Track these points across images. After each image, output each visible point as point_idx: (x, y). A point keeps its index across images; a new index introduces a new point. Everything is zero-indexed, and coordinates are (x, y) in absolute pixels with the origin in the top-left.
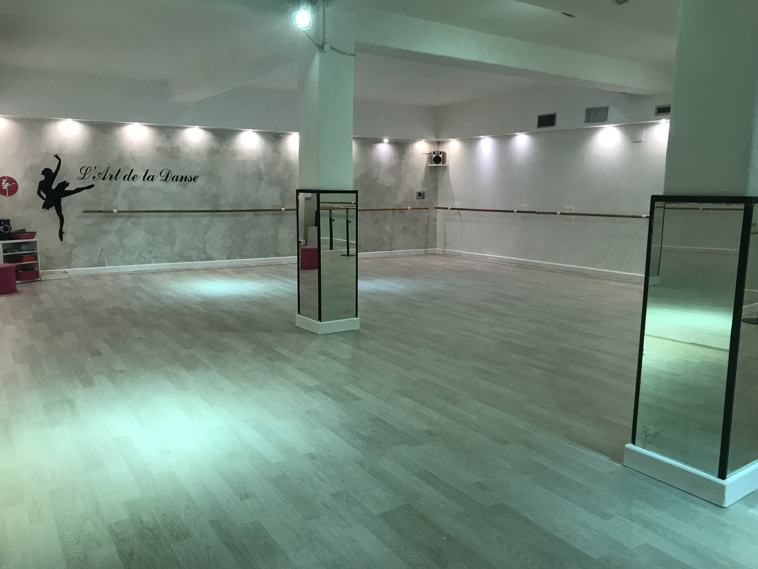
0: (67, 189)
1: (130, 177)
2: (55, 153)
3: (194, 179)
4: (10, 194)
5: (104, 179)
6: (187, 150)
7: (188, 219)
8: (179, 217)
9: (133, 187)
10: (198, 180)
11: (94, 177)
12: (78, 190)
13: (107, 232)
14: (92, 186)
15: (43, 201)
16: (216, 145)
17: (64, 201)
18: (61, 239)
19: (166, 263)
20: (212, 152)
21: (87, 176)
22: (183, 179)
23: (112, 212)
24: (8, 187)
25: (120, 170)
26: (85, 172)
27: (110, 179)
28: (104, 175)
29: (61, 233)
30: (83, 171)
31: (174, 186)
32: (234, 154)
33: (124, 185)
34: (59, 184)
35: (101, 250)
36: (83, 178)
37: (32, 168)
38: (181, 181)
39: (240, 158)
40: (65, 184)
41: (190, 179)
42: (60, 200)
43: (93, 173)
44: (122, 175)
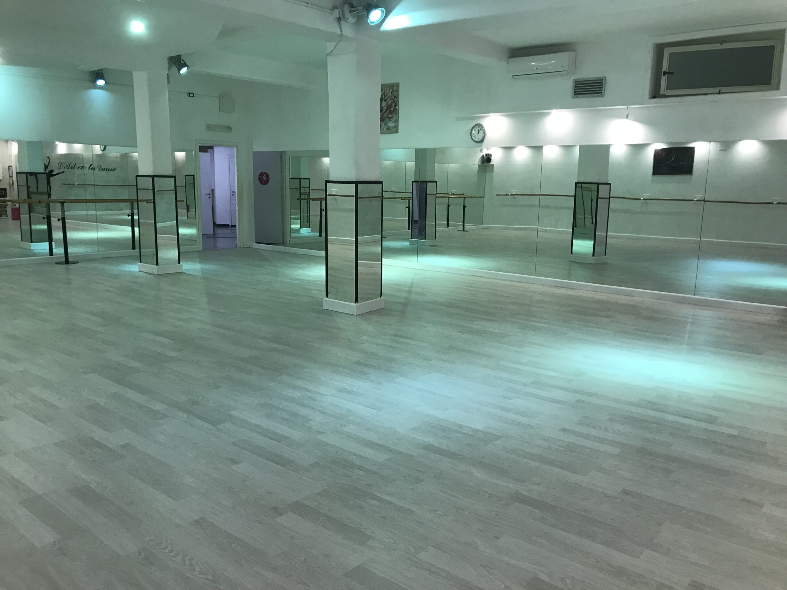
0: (53, 173)
3: (114, 170)
5: (68, 168)
9: (83, 173)
10: (116, 170)
11: (64, 168)
12: (58, 174)
14: (63, 172)
17: (51, 179)
21: (61, 167)
22: (108, 170)
23: (74, 184)
25: (76, 164)
26: (61, 164)
27: (72, 168)
28: (68, 166)
31: (103, 173)
33: (78, 172)
34: (49, 171)
36: (60, 168)
38: (106, 170)
40: (52, 171)
41: (111, 170)
43: (64, 165)
44: (77, 166)
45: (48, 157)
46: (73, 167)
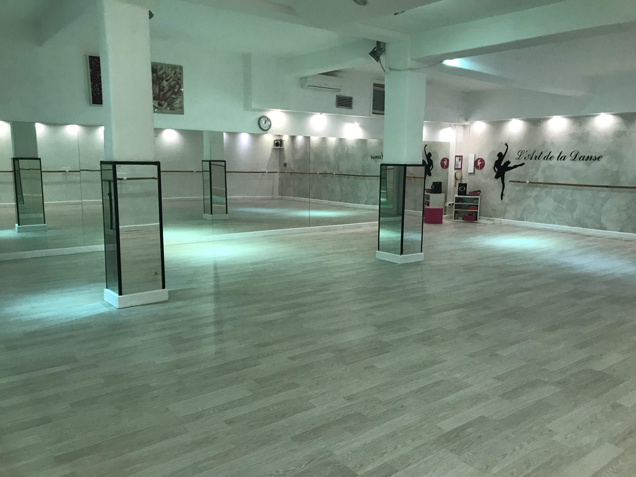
0: (509, 166)
1: (549, 157)
2: (506, 142)
3: (598, 159)
4: (480, 169)
6: (595, 134)
7: (588, 192)
8: (581, 190)
9: (549, 165)
10: (601, 160)
11: (525, 158)
12: (515, 167)
13: (528, 197)
15: (496, 173)
16: (624, 128)
17: (507, 173)
18: (502, 199)
19: (566, 225)
20: (619, 134)
21: (521, 157)
22: (589, 158)
24: (480, 164)
25: (542, 152)
27: (535, 159)
28: (531, 156)
29: (502, 195)
30: (519, 154)
33: (544, 163)
34: (505, 163)
35: (523, 210)
37: (493, 152)
40: (508, 163)
41: (594, 159)
42: (504, 173)
43: (525, 155)
44: (543, 156)
45: (506, 144)
46: (538, 156)
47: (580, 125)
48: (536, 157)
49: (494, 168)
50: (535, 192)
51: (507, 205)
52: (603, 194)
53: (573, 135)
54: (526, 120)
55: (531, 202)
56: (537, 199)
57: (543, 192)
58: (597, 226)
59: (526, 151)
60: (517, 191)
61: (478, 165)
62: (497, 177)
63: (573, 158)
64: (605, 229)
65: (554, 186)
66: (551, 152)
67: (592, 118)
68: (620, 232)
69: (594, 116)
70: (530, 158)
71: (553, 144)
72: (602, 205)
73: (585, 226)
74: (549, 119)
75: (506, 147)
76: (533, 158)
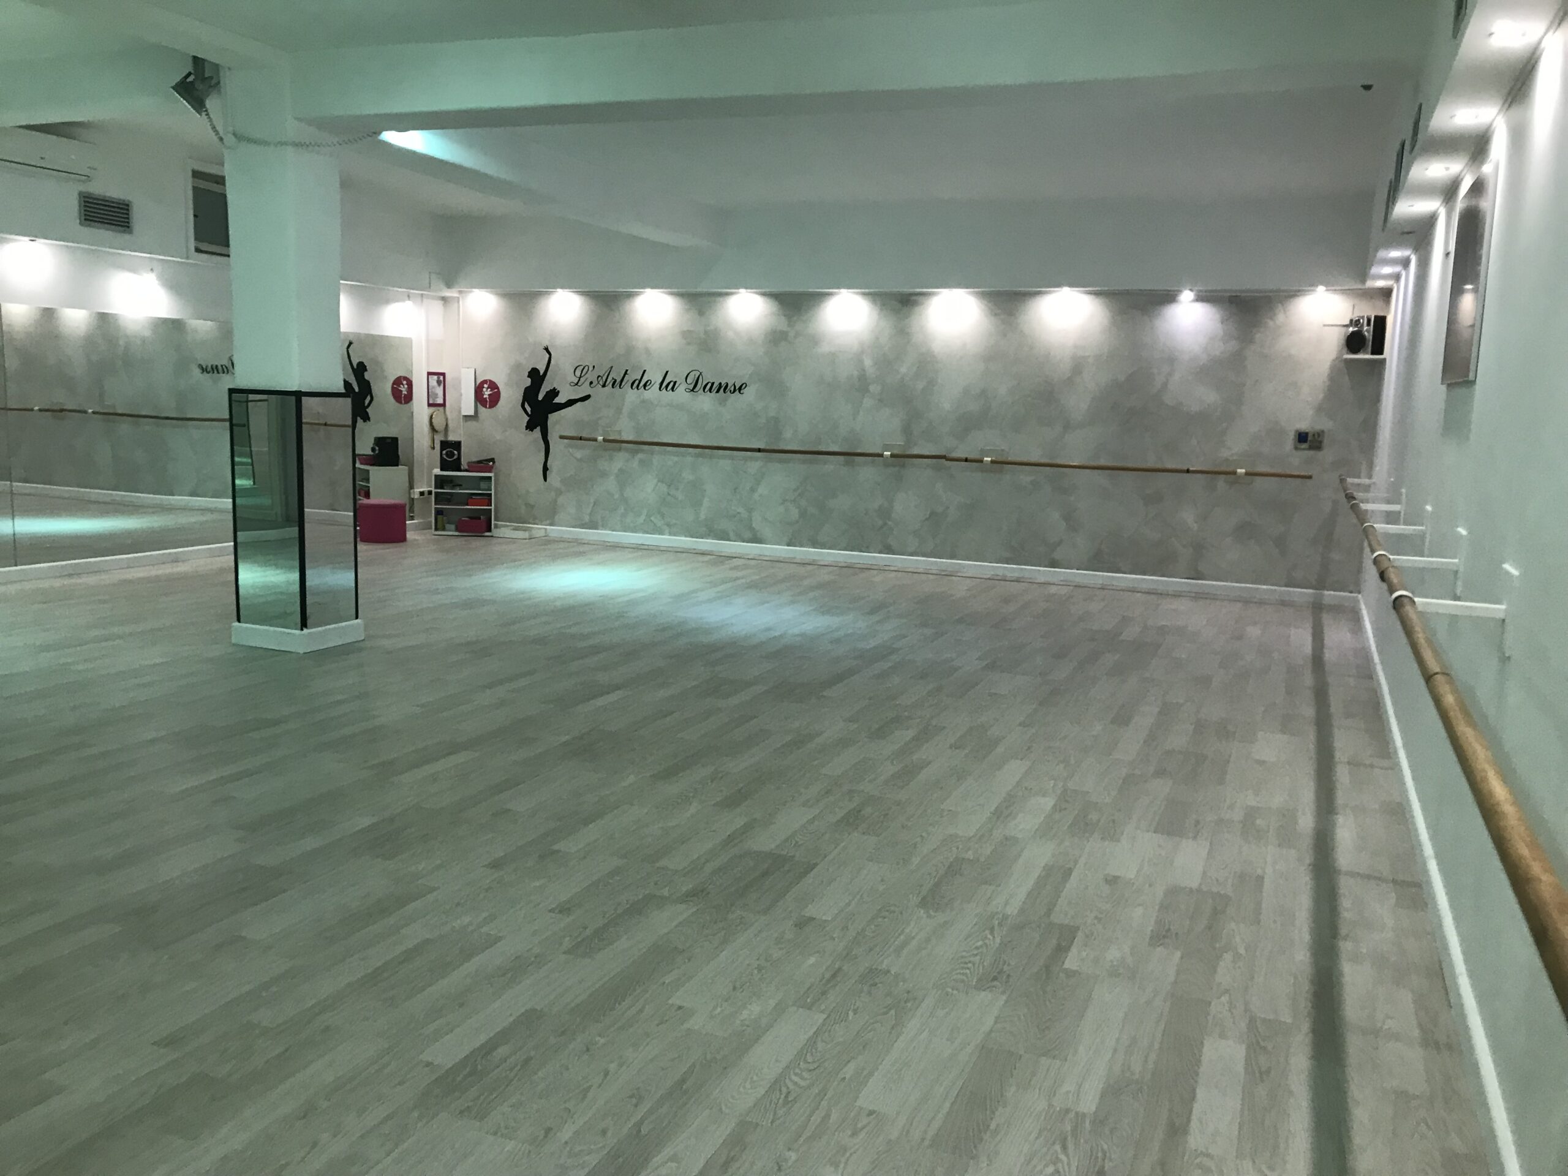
0: (557, 400)
1: (642, 383)
2: (546, 343)
4: (491, 407)
6: (730, 334)
7: (725, 463)
8: (711, 457)
9: (643, 401)
10: (746, 391)
12: (571, 403)
13: (604, 474)
14: (587, 397)
15: (528, 418)
16: (783, 325)
18: (545, 480)
19: (686, 536)
20: (776, 338)
24: (489, 395)
27: (613, 386)
29: (545, 469)
30: (578, 373)
32: (815, 340)
34: (547, 392)
35: (595, 503)
37: (518, 366)
39: (825, 348)
40: (554, 393)
42: (547, 417)
45: (547, 349)
47: (701, 313)
48: (615, 381)
49: (523, 406)
50: (619, 461)
51: (559, 492)
52: (755, 465)
53: (687, 335)
54: (588, 295)
55: (611, 484)
56: (624, 480)
57: (635, 463)
58: (748, 535)
59: (591, 368)
60: (578, 460)
61: (485, 396)
62: (530, 427)
63: (691, 387)
64: (760, 541)
65: (657, 448)
66: (645, 371)
67: (721, 299)
68: (788, 546)
69: (728, 294)
70: (601, 383)
71: (647, 351)
72: (753, 490)
73: (724, 536)
74: (637, 294)
75: (548, 356)
76: (608, 383)
